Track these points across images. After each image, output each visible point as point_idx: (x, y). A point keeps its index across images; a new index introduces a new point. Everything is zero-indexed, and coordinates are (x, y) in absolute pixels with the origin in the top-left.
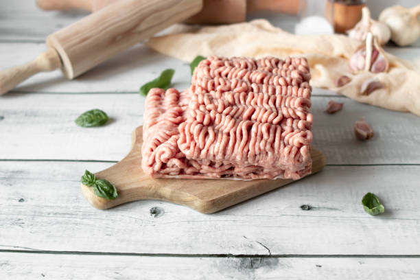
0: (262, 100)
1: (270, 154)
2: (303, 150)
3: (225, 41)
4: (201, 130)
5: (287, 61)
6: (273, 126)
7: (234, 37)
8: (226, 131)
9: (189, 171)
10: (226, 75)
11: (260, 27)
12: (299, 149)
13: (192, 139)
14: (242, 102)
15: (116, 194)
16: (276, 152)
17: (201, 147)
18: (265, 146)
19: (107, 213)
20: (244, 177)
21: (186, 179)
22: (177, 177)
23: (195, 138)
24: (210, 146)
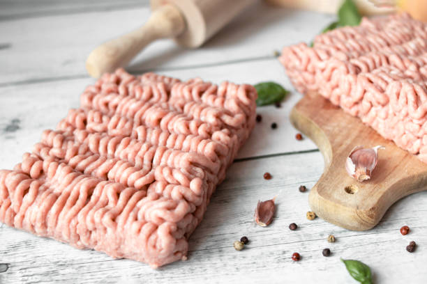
10: (116, 107)
23: (10, 193)
24: (27, 209)
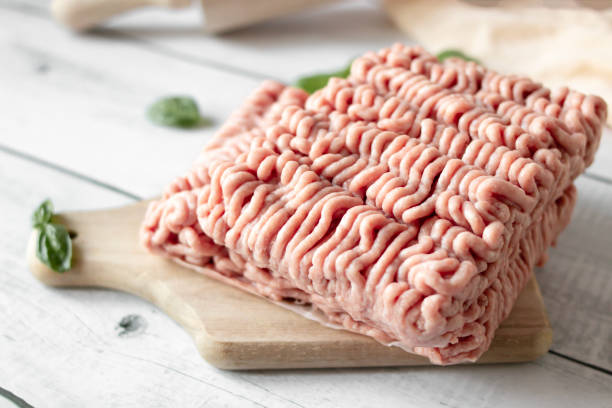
1: (354, 287)
2: (429, 303)
4: (237, 185)
7: (551, 31)
8: (290, 205)
9: (220, 264)
12: (422, 297)
13: (220, 201)
14: (374, 152)
15: (67, 264)
16: (368, 288)
17: (229, 223)
18: (347, 264)
20: (331, 317)
21: (216, 280)
22: (199, 269)
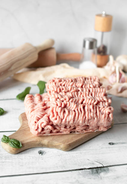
0: (86, 94)
1: (96, 118)
2: (110, 115)
3: (49, 74)
4: (62, 110)
5: (89, 78)
6: (95, 106)
7: (54, 72)
8: (73, 109)
9: (55, 131)
10: (64, 85)
11: (64, 67)
12: (108, 115)
13: (57, 115)
14: (76, 96)
15: (21, 145)
16: (99, 117)
17: (62, 118)
18: (94, 115)
19: (17, 156)
20: (81, 132)
21: (53, 135)
22: (49, 134)
23: (59, 114)
24: (67, 117)
